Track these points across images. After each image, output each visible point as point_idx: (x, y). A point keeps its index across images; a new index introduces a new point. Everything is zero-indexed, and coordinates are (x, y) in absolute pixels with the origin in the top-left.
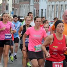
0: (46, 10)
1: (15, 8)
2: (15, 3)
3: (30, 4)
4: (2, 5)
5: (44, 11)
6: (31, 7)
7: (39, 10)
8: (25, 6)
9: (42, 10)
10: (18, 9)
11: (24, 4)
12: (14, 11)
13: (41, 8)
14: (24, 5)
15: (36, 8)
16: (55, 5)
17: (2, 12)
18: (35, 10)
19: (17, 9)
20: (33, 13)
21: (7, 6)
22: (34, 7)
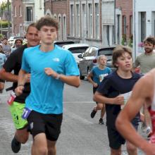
0: (154, 13)
1: (55, 15)
4: (11, 6)
5: (149, 16)
6: (104, 7)
7: (131, 16)
9: (142, 14)
10: (64, 15)
13: (138, 7)
14: (84, 2)
15: (121, 9)
17: (12, 28)
18: (118, 16)
19: (60, 15)
20: (114, 27)
21: (29, 10)
22: (115, 8)
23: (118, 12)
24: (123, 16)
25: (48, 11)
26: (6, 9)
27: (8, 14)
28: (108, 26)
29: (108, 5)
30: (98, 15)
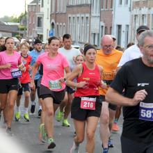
0: (128, 26)
1: (58, 23)
2: (58, 11)
3: (90, 13)
4: (27, 16)
5: (123, 28)
6: (93, 20)
7: (111, 28)
8: (80, 19)
9: (119, 27)
10: (64, 24)
11: (78, 13)
12: (54, 29)
13: (116, 22)
14: (78, 15)
15: (104, 22)
16: (149, 15)
17: (27, 31)
18: (102, 27)
19: (61, 24)
20: (98, 34)
21: (39, 19)
22: (100, 21)
23: (102, 24)
24: (106, 27)
25: (53, 21)
26: (24, 17)
27: (25, 21)
28: (95, 34)
29: (96, 18)
30: (88, 25)
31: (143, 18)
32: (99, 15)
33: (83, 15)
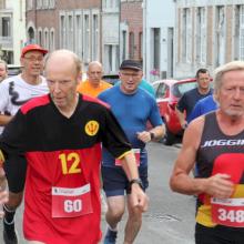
0: (171, 29)
1: (40, 29)
2: (40, 5)
3: (101, 7)
7: (141, 33)
8: (82, 19)
9: (156, 31)
10: (53, 29)
11: (77, 7)
12: (34, 41)
13: (149, 23)
14: (78, 12)
15: (128, 23)
18: (124, 32)
19: (46, 29)
20: (118, 47)
21: (5, 21)
22: (120, 21)
23: (124, 27)
24: (131, 33)
25: (31, 24)
28: (111, 47)
29: (111, 17)
30: (98, 30)
31: (199, 14)
32: (117, 10)
33: (87, 12)
